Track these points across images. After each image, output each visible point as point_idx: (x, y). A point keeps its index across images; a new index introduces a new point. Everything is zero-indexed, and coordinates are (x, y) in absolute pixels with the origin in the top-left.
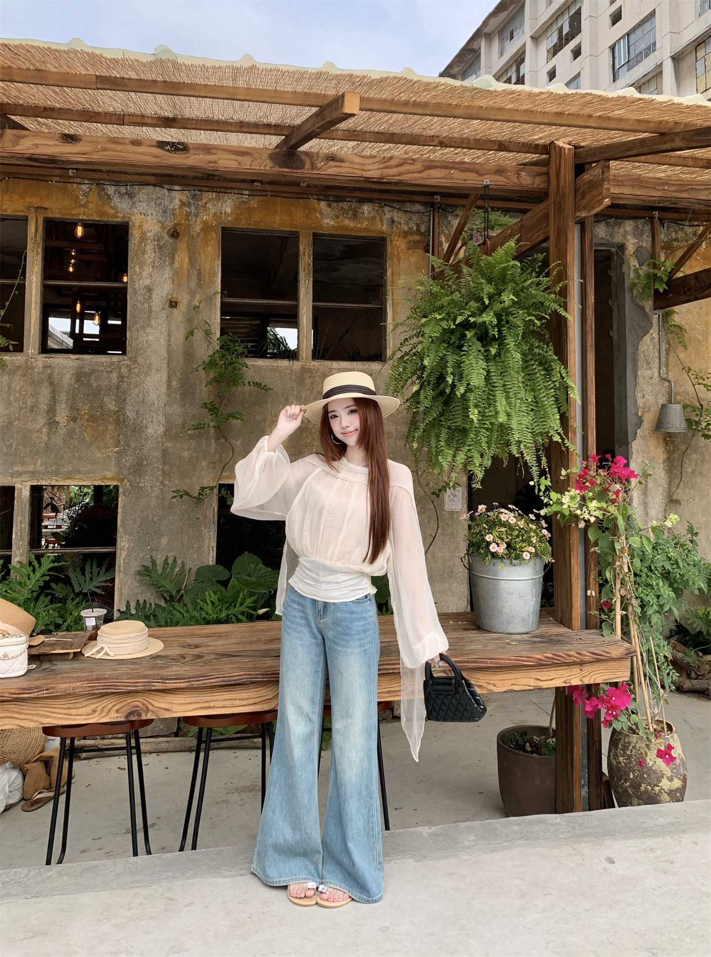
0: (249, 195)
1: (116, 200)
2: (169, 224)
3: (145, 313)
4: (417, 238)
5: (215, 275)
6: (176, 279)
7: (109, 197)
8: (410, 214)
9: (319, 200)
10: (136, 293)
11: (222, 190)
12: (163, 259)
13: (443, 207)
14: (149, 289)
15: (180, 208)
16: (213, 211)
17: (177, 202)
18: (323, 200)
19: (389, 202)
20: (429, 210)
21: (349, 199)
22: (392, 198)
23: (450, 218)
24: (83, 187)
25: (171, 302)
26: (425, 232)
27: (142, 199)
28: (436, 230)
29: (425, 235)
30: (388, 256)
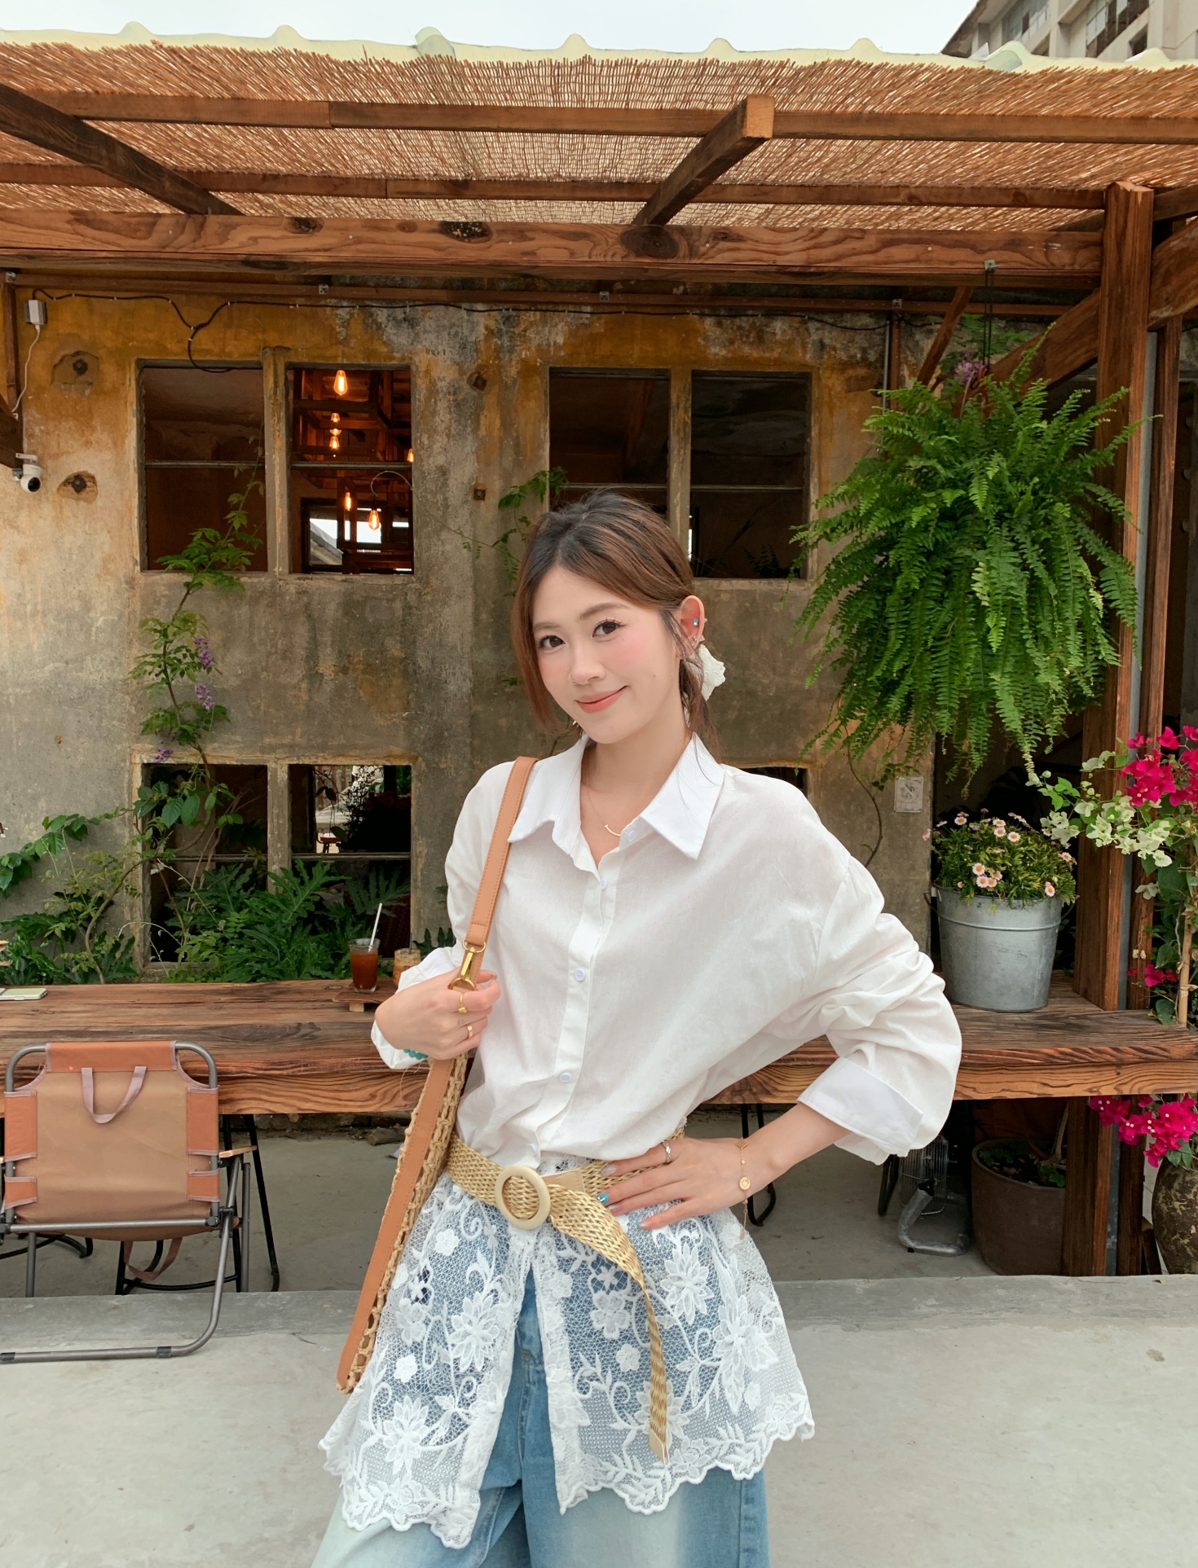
0: (591, 313)
1: (390, 331)
2: (470, 367)
3: (439, 509)
4: (862, 372)
5: (541, 447)
6: (484, 456)
7: (379, 326)
8: (851, 333)
9: (702, 315)
10: (424, 478)
11: (550, 307)
12: (463, 423)
13: (908, 317)
14: (443, 471)
15: (487, 339)
16: (536, 342)
17: (481, 330)
18: (709, 315)
19: (815, 314)
20: (882, 323)
21: (750, 312)
22: (822, 306)
23: (918, 337)
24: (340, 312)
25: (476, 491)
26: (876, 361)
27: (428, 328)
28: (895, 357)
29: (876, 368)
30: (814, 404)
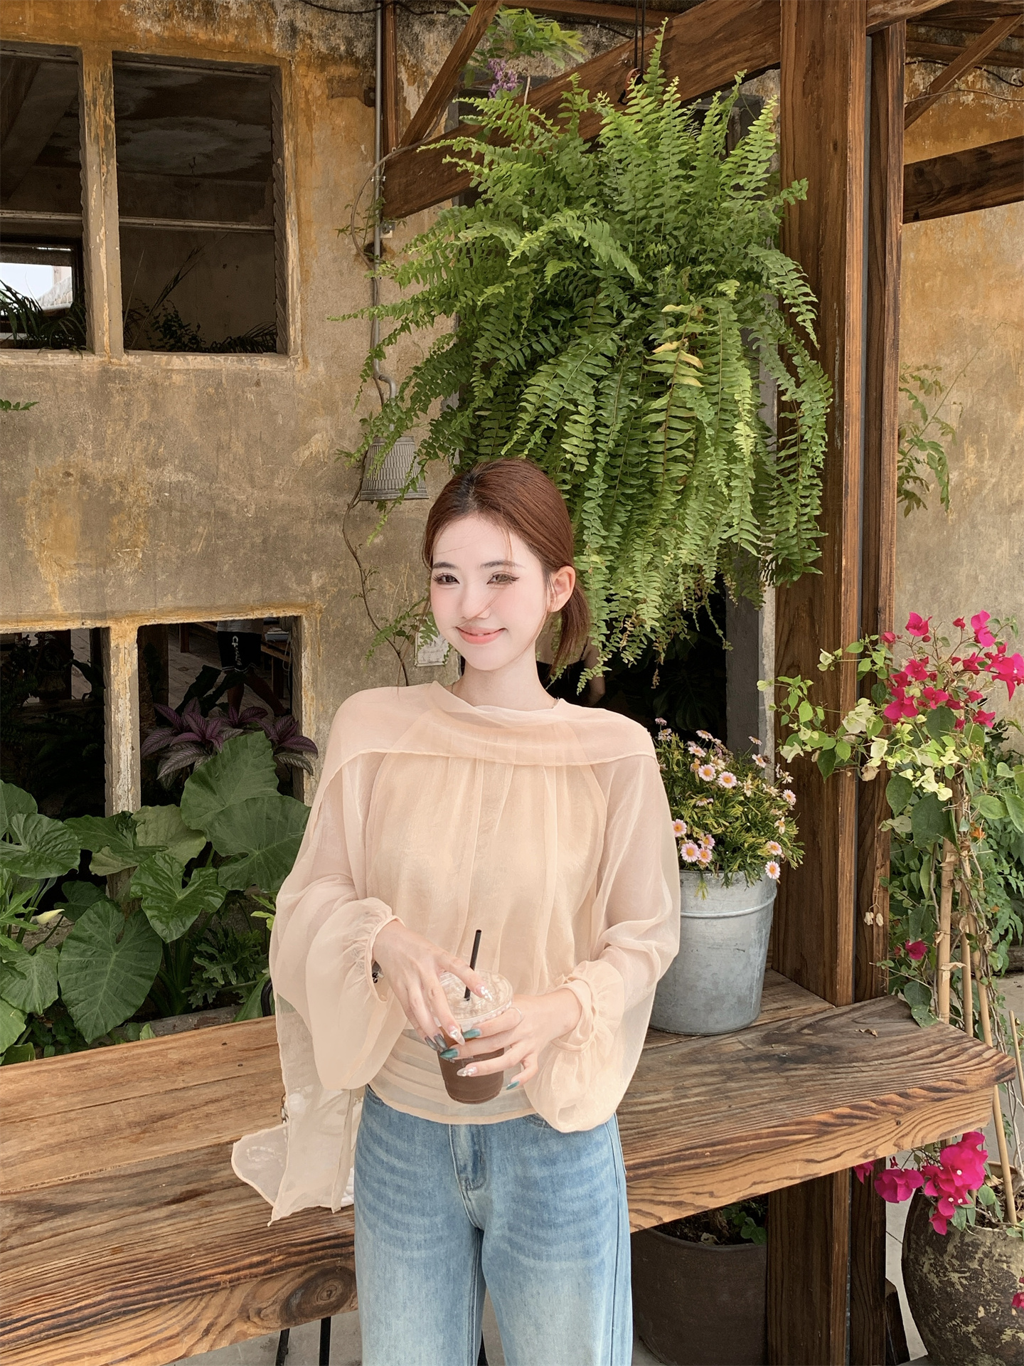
4: (347, 71)
20: (371, 7)
23: (416, 29)
26: (365, 57)
28: (390, 54)
29: (365, 66)
30: (285, 112)
